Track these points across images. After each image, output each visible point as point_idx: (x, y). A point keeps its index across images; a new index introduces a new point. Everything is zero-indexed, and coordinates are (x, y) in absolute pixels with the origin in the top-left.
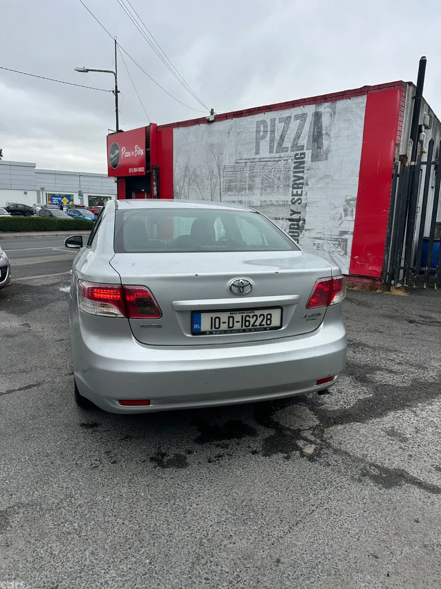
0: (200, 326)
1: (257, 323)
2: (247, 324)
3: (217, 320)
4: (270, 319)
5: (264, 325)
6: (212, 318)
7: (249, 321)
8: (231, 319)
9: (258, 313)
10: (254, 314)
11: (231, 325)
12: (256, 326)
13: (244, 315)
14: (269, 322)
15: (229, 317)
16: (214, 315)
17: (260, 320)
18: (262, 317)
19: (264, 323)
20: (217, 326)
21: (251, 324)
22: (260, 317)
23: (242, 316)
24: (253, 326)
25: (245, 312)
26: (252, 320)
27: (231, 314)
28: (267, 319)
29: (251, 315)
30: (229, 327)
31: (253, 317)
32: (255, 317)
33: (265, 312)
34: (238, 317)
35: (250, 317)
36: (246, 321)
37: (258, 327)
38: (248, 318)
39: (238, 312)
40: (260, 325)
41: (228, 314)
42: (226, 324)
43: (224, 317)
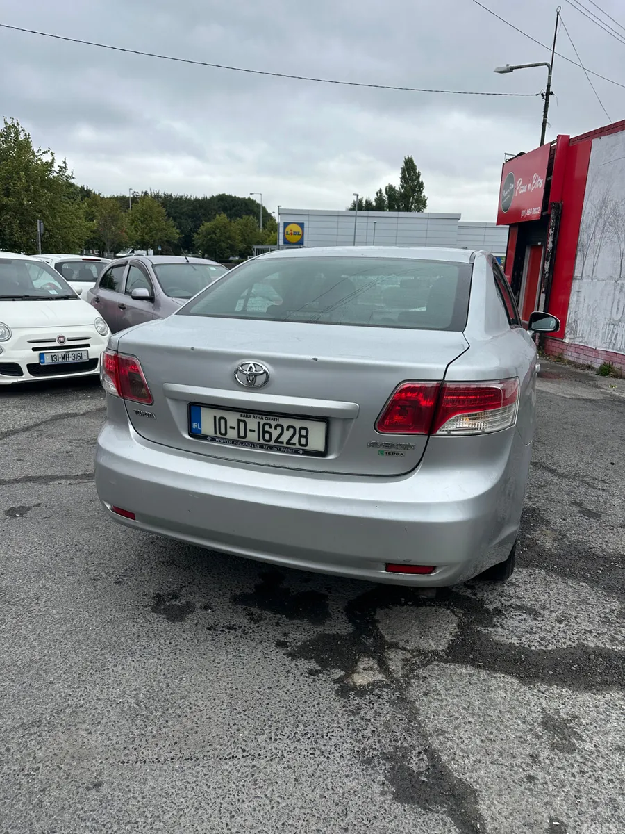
0: (200, 426)
1: (284, 439)
2: (267, 437)
3: (223, 422)
4: (306, 437)
5: (294, 444)
6: (215, 417)
7: (270, 433)
8: (242, 425)
9: (285, 422)
10: (279, 423)
11: (242, 434)
12: (282, 443)
13: (262, 422)
14: (303, 441)
15: (239, 421)
16: (219, 414)
17: (287, 434)
18: (291, 431)
19: (295, 440)
20: (223, 431)
21: (274, 438)
22: (288, 430)
23: (259, 423)
24: (276, 441)
25: (264, 417)
26: (275, 433)
27: (241, 416)
28: (301, 436)
29: (273, 423)
30: (239, 437)
31: (276, 428)
32: (279, 429)
33: (298, 424)
34: (252, 423)
35: (271, 427)
36: (265, 432)
37: (285, 445)
38: (267, 428)
39: (252, 415)
40: (288, 442)
41: (238, 416)
42: (236, 431)
43: (232, 419)
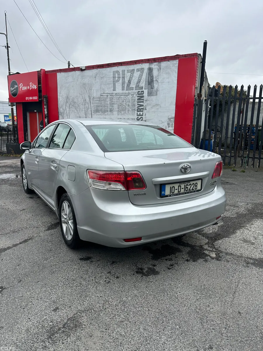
0: (165, 192)
1: (191, 189)
2: (187, 189)
3: (173, 188)
4: (197, 186)
5: (194, 189)
6: (171, 187)
7: (188, 188)
8: (180, 187)
9: (192, 183)
12: (191, 190)
13: (186, 184)
14: (196, 188)
15: (179, 186)
16: (172, 186)
17: (192, 186)
18: (193, 185)
19: (194, 188)
20: (173, 192)
21: (189, 189)
23: (185, 185)
26: (189, 187)
27: (180, 184)
28: (195, 186)
29: (189, 184)
30: (178, 192)
32: (190, 185)
33: (195, 182)
34: (183, 186)
36: (186, 188)
38: (187, 186)
39: (183, 183)
40: (192, 189)
41: (178, 184)
42: (177, 190)
43: (176, 186)
